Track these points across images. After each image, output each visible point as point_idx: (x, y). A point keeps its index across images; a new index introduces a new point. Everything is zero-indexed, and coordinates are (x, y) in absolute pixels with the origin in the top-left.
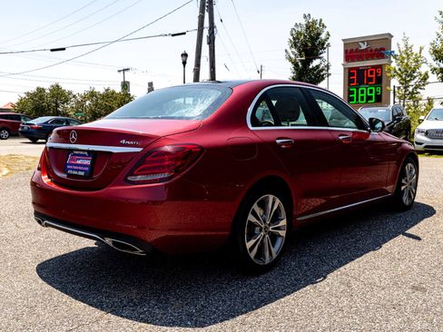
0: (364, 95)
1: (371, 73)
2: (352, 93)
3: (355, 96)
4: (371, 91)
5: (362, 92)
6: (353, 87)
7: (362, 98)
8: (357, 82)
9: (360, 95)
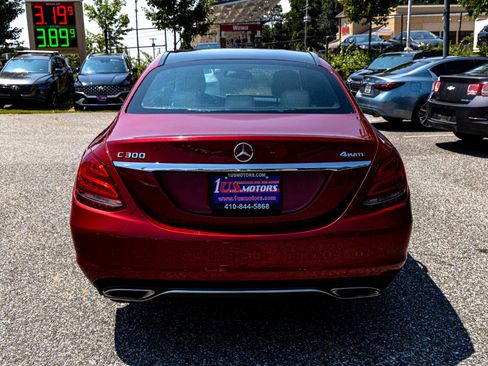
0: (56, 37)
1: (62, 11)
2: (40, 34)
3: (44, 37)
4: (64, 33)
5: (53, 34)
6: (40, 27)
7: (54, 41)
8: (45, 21)
9: (51, 37)
